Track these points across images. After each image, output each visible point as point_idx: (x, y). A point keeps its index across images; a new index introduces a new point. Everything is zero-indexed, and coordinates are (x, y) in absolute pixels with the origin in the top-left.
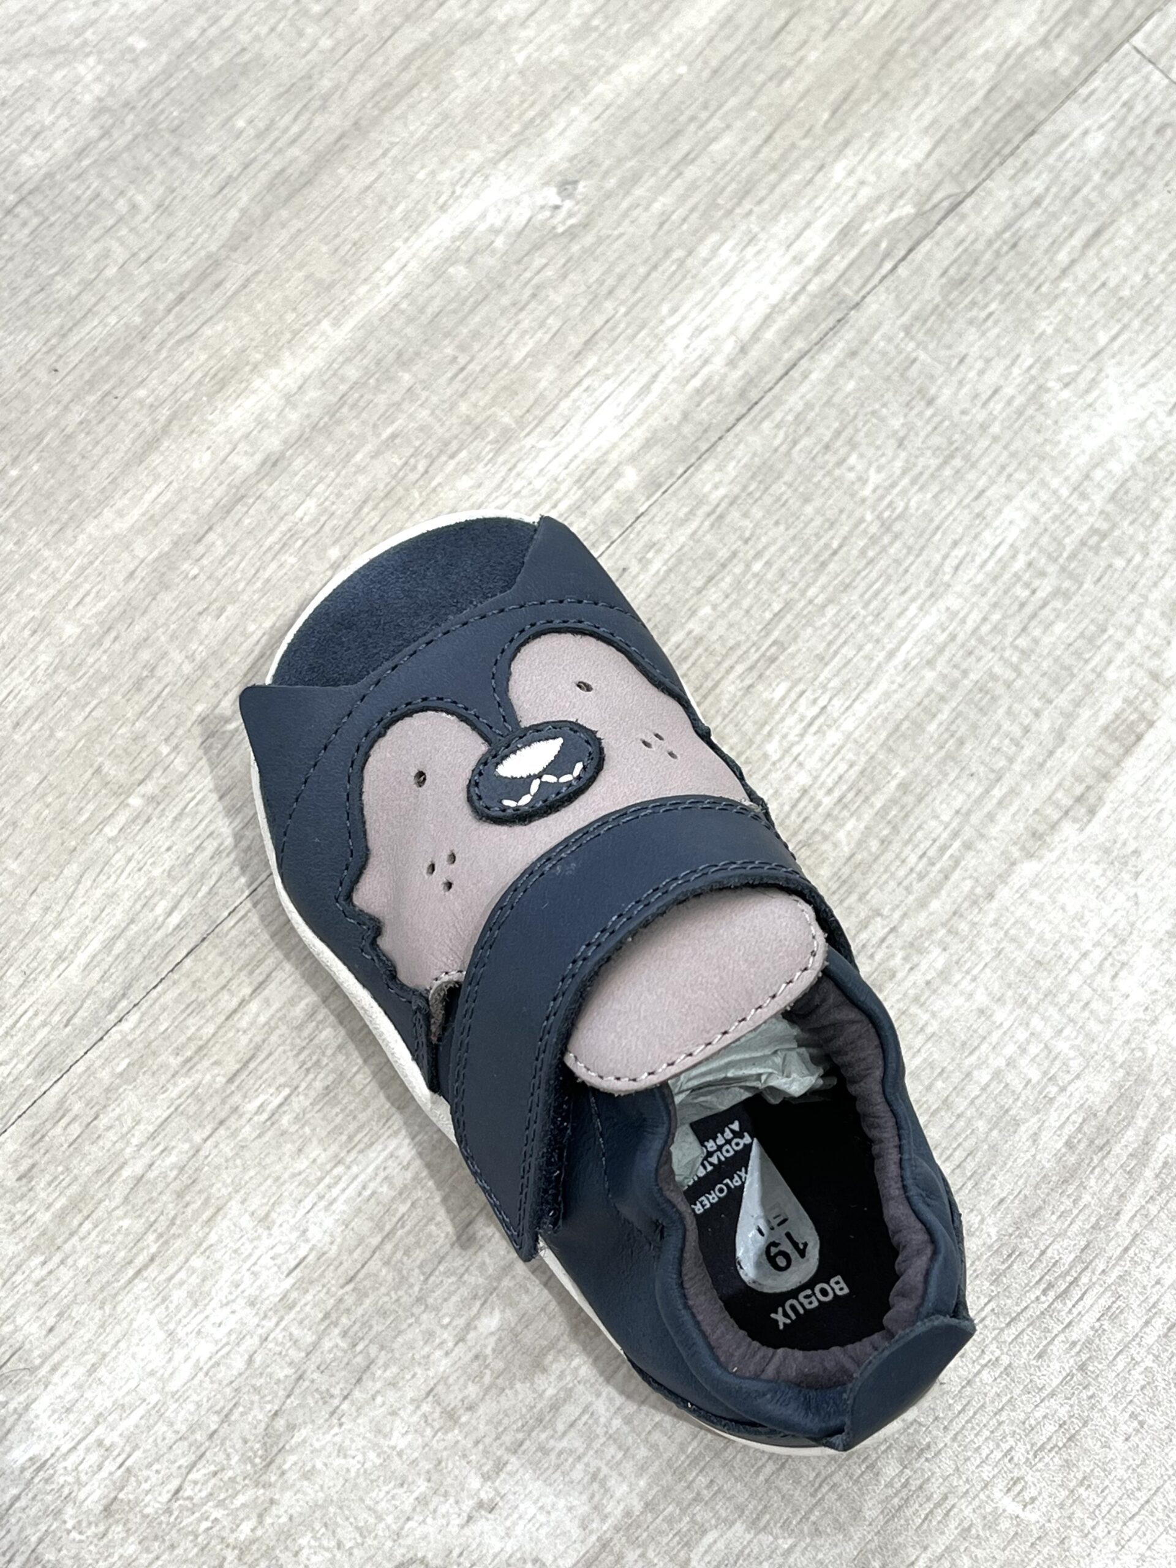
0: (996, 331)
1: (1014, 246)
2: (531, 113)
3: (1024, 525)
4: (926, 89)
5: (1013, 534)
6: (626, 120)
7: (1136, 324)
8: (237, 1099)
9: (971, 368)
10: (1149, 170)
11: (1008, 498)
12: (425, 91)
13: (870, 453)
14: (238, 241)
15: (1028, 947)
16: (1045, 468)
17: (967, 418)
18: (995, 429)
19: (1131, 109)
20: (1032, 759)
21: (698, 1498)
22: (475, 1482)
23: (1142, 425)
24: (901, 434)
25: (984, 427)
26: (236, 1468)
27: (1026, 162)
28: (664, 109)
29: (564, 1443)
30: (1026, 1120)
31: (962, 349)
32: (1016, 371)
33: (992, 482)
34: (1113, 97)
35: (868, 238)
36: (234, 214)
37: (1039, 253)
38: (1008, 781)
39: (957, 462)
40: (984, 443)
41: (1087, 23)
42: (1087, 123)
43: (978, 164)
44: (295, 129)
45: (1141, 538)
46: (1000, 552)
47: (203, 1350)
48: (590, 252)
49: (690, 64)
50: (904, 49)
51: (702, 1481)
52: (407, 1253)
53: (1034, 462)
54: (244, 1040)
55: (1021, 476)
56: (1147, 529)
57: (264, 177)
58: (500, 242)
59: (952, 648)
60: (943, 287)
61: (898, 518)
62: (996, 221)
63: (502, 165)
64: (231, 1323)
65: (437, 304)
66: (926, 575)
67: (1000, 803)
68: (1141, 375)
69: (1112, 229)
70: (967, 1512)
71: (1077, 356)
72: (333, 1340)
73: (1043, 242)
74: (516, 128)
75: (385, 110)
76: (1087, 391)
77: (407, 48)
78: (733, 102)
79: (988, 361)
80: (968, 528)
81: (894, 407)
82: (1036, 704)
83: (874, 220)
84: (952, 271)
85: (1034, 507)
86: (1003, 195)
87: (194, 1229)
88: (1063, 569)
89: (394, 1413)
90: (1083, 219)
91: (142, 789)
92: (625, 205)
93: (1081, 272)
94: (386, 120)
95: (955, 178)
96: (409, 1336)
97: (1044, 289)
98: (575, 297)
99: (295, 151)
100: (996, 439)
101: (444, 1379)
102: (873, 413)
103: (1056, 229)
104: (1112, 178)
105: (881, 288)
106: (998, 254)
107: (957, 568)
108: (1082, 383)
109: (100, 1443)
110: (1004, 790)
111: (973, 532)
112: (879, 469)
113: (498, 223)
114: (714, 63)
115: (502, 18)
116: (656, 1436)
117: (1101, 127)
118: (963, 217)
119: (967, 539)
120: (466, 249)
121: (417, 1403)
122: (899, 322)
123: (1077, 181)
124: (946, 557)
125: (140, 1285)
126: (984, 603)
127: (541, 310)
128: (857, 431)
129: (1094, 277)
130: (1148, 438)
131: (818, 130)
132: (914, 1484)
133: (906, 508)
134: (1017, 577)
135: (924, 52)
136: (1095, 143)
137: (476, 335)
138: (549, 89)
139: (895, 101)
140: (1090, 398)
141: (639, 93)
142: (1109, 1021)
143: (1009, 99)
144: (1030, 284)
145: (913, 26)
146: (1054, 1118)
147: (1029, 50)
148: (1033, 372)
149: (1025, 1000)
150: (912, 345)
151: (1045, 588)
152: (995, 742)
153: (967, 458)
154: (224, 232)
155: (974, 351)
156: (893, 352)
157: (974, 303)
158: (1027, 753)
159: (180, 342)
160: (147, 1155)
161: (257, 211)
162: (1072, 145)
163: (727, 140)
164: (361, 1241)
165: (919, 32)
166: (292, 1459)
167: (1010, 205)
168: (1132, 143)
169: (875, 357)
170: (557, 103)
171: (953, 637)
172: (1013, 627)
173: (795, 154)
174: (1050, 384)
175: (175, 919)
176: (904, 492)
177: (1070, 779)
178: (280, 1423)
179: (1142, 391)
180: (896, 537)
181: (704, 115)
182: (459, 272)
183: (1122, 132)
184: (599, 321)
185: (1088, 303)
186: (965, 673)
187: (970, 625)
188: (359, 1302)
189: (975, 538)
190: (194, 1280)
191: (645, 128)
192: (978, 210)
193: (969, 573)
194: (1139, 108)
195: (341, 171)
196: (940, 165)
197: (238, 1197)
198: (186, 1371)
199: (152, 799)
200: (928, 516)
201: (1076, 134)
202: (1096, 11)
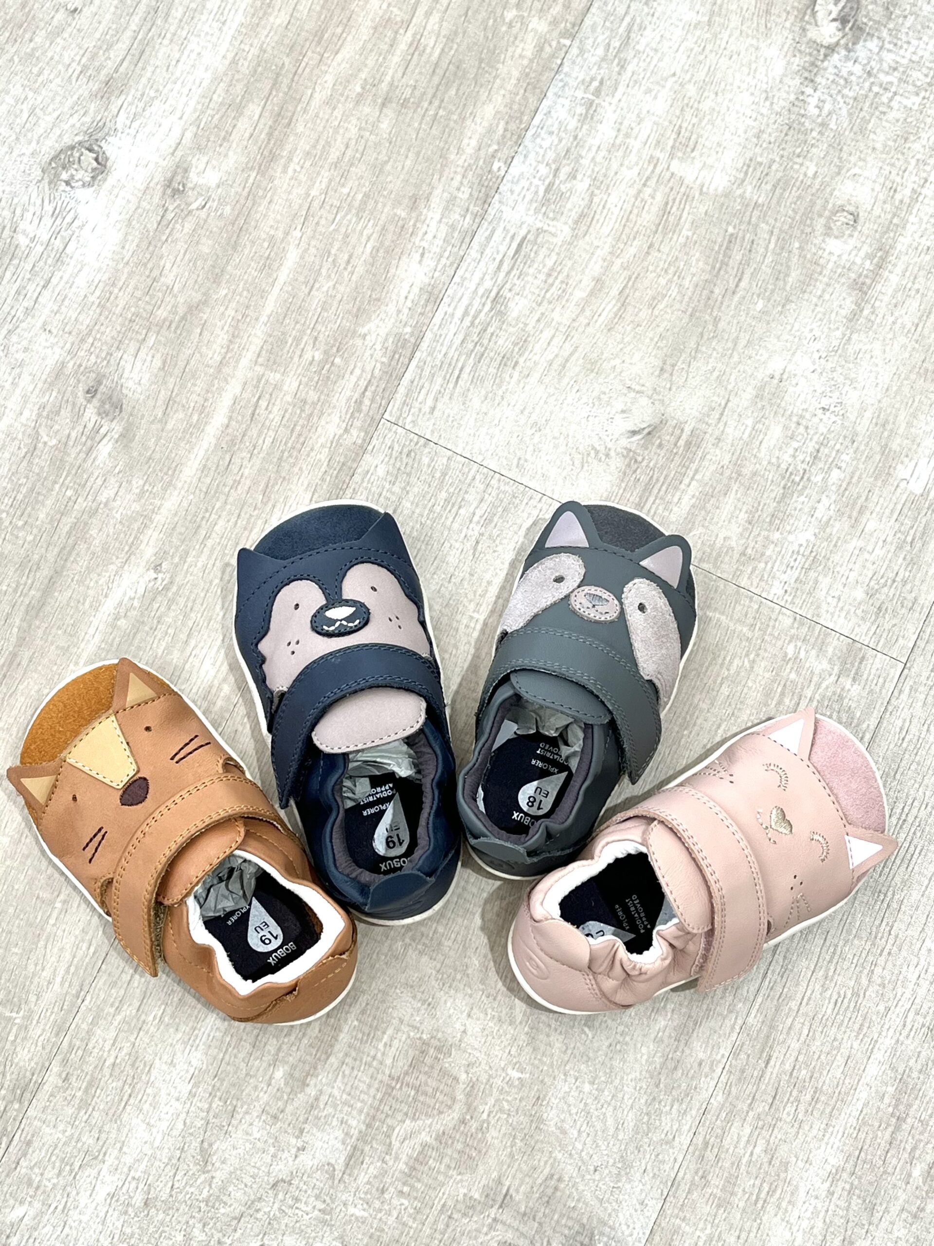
2: (131, 539)
4: (301, 469)
6: (173, 529)
8: (143, 1017)
10: (409, 475)
12: (83, 546)
14: (21, 642)
19: (393, 449)
21: (387, 1116)
22: (293, 1141)
23: (439, 592)
26: (194, 1169)
28: (189, 518)
29: (325, 1112)
34: (383, 446)
36: (15, 630)
41: (362, 415)
42: (376, 462)
44: (30, 582)
45: (453, 642)
47: (164, 1125)
48: (176, 594)
49: (194, 493)
50: (286, 454)
51: (387, 1108)
52: (235, 1056)
54: (138, 991)
56: (455, 637)
57: (23, 608)
58: (136, 603)
63: (126, 567)
64: (172, 1111)
65: (117, 639)
70: (499, 1082)
72: (217, 1103)
74: (127, 548)
75: (66, 560)
77: (67, 528)
78: (218, 505)
87: (144, 1077)
89: (251, 1124)
91: (59, 899)
92: (185, 567)
94: (68, 564)
96: (247, 1091)
98: (176, 616)
99: (33, 592)
101: (267, 1104)
109: (134, 1178)
113: (133, 595)
114: (204, 490)
115: (104, 500)
116: (362, 1096)
117: (382, 462)
120: (122, 611)
121: (259, 1117)
123: (380, 490)
125: (128, 1108)
127: (164, 628)
131: (259, 505)
132: (474, 1079)
135: (295, 454)
136: (381, 471)
137: (139, 648)
138: (136, 526)
139: (289, 480)
141: (176, 514)
143: (339, 462)
145: (286, 444)
147: (341, 436)
154: (13, 639)
159: (11, 696)
160: (113, 1053)
161: (25, 625)
163: (221, 522)
164: (215, 1058)
165: (289, 445)
166: (215, 1158)
168: (398, 465)
170: (140, 531)
173: (253, 520)
175: (92, 949)
178: (206, 1145)
181: (207, 515)
182: (122, 623)
183: (392, 461)
184: (190, 623)
188: (222, 1084)
190: (151, 1098)
191: (183, 530)
194: (396, 447)
195: (56, 594)
197: (157, 1058)
198: (159, 1137)
199: (65, 902)
201: (373, 468)
202: (365, 408)
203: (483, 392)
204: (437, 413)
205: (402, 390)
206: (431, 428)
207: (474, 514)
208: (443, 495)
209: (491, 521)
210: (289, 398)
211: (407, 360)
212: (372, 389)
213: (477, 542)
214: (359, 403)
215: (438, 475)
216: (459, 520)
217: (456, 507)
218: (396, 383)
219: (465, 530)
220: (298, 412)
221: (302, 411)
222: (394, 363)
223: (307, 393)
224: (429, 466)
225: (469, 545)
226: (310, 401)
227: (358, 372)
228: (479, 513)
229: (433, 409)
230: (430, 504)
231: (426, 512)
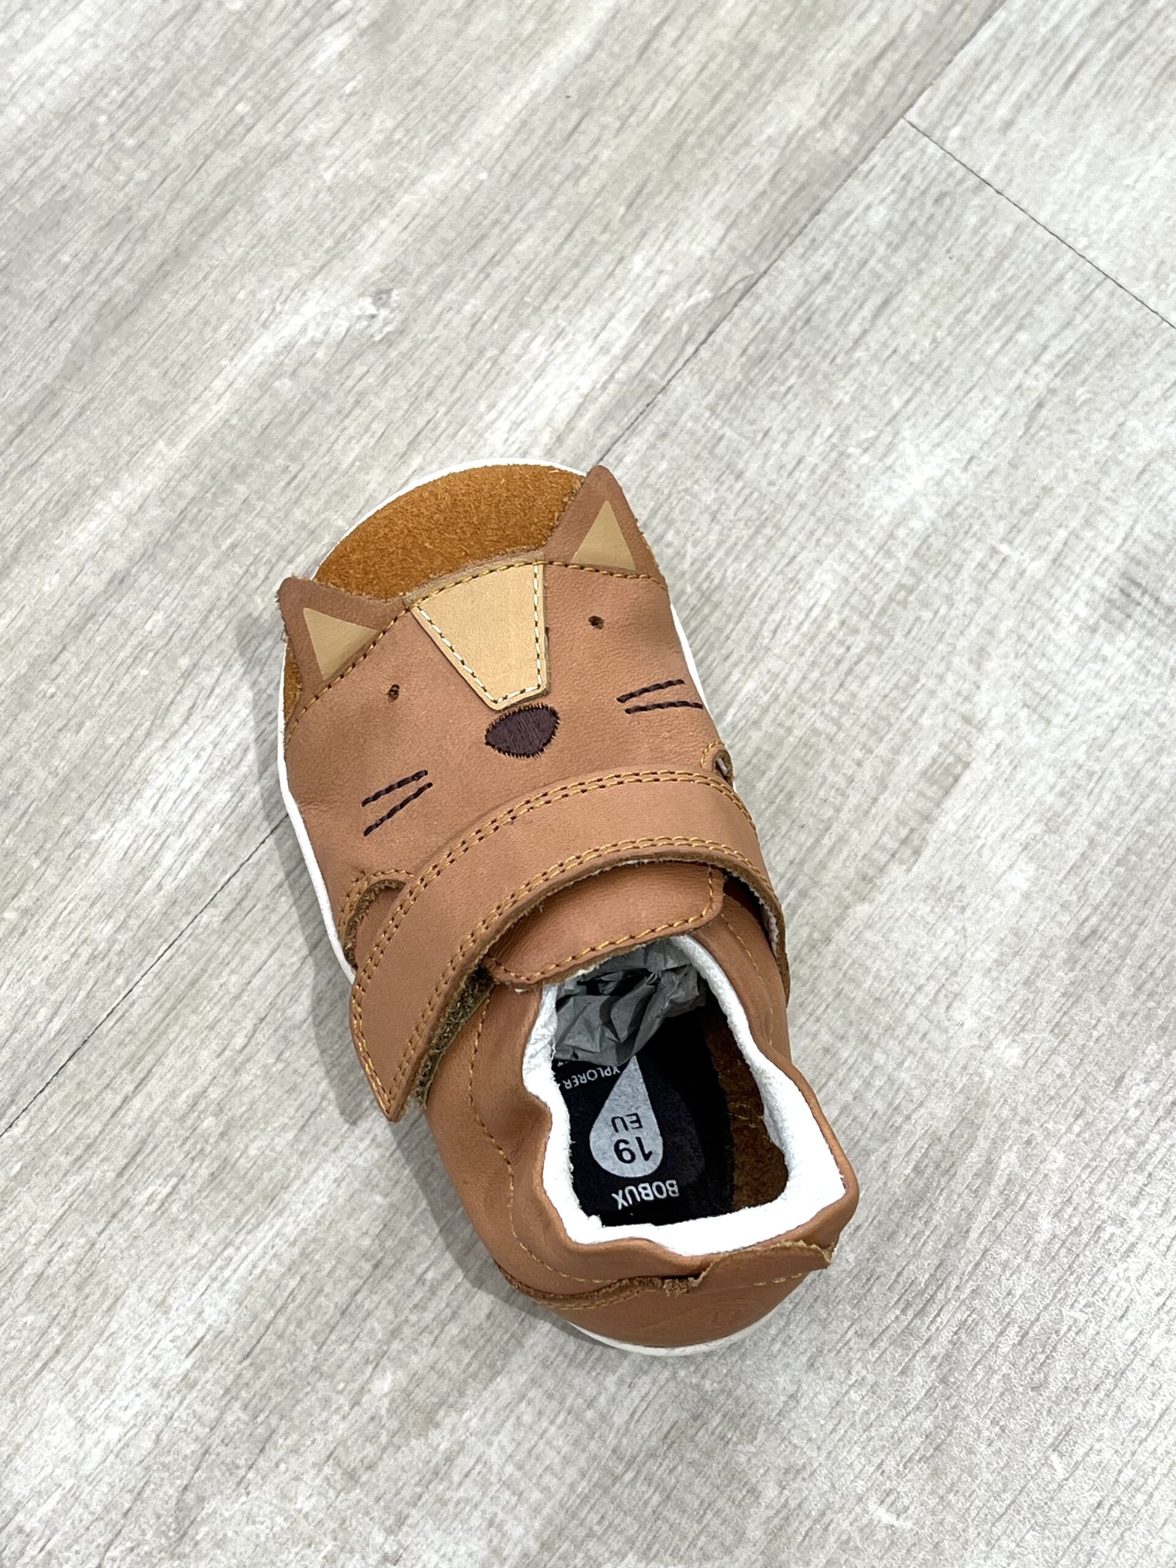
0: (797, 403)
1: (808, 321)
2: (343, 228)
3: (834, 586)
4: (715, 176)
5: (826, 595)
6: (433, 229)
7: (927, 387)
8: (126, 1192)
9: (774, 441)
10: (931, 238)
11: (819, 562)
12: (241, 215)
13: (686, 528)
14: (71, 372)
15: (866, 986)
16: (851, 530)
17: (774, 489)
18: (802, 497)
19: (909, 181)
20: (858, 807)
21: (590, 1534)
22: (378, 1537)
23: (939, 483)
24: (714, 507)
25: (790, 497)
26: (151, 1541)
27: (814, 240)
28: (468, 215)
29: (461, 1493)
30: (876, 1150)
31: (765, 424)
32: (817, 440)
33: (803, 548)
34: (892, 172)
35: (669, 324)
36: (66, 345)
37: (831, 327)
38: (836, 829)
39: (768, 531)
40: (792, 511)
41: (863, 102)
42: (870, 198)
43: (768, 246)
44: (119, 259)
45: (945, 589)
46: (816, 612)
47: (113, 1433)
48: (407, 356)
49: (490, 170)
50: (692, 140)
51: (594, 1518)
52: (300, 1324)
53: (840, 525)
54: (130, 1134)
55: (829, 539)
56: (951, 581)
57: (92, 307)
58: (320, 354)
59: (775, 709)
60: (743, 367)
61: (717, 587)
62: (789, 299)
63: (318, 280)
64: (137, 1406)
65: (266, 416)
66: (746, 641)
67: (831, 851)
68: (936, 435)
69: (899, 298)
70: (845, 1525)
71: (874, 422)
72: (235, 1414)
73: (835, 316)
74: (329, 243)
75: (203, 235)
76: (885, 455)
77: (221, 174)
78: (533, 204)
79: (791, 433)
80: (782, 593)
81: (705, 483)
82: (858, 754)
83: (674, 306)
84: (751, 350)
85: (843, 569)
86: (794, 273)
87: (95, 1319)
88: (874, 625)
89: (297, 1478)
90: (872, 290)
91: (15, 903)
92: (437, 309)
93: (873, 341)
94: (205, 244)
95: (748, 260)
96: (307, 1403)
97: (839, 360)
98: (396, 401)
99: (119, 281)
100: (802, 506)
101: (342, 1442)
102: (686, 490)
103: (846, 302)
104: (896, 248)
105: (685, 371)
106: (793, 330)
107: (775, 632)
108: (880, 448)
109: (20, 1530)
110: (834, 838)
111: (787, 596)
112: (695, 544)
113: (319, 335)
114: (512, 167)
115: (308, 139)
116: (547, 1479)
117: (883, 200)
118: (758, 298)
119: (782, 604)
120: (290, 362)
121: (318, 1467)
122: (704, 403)
123: (864, 254)
124: (763, 622)
125: (47, 1376)
126: (803, 663)
127: (363, 416)
128: (672, 509)
129: (885, 345)
130: (946, 494)
131: (615, 225)
132: (793, 1504)
133: (724, 578)
134: (832, 636)
135: (711, 142)
136: (878, 217)
137: (305, 444)
138: (358, 204)
139: (686, 190)
140: (888, 461)
141: (443, 201)
142: (947, 1050)
143: (795, 180)
144: (825, 356)
145: (698, 118)
146: (900, 1146)
147: (810, 132)
148: (834, 440)
149: (866, 1037)
150: (718, 423)
151: (859, 644)
152: (822, 793)
153: (776, 526)
154: (57, 364)
155: (776, 426)
156: (701, 432)
157: (773, 379)
158: (853, 801)
159: (22, 472)
160: (45, 1252)
161: (87, 341)
162: (856, 220)
163: (530, 240)
164: (255, 1317)
165: (704, 123)
166: (204, 1529)
167: (801, 281)
168: (913, 214)
169: (684, 437)
170: (366, 218)
171: (775, 698)
172: (832, 683)
173: (596, 249)
174: (851, 450)
175: (56, 1025)
176: (720, 563)
177: (894, 823)
178: (190, 1497)
179: (939, 451)
180: (716, 606)
181: (506, 218)
182: (284, 385)
183: (903, 205)
184: (421, 422)
185: (881, 371)
186: (789, 730)
187: (791, 684)
188: (257, 1376)
189: (790, 601)
190: (99, 1367)
191: (452, 235)
192: (770, 290)
193: (787, 635)
194: (917, 180)
195: (166, 296)
196: (732, 249)
197: (134, 1287)
198: (97, 1454)
199: (25, 912)
200: (744, 585)
201: (860, 209)
202: (871, 90)
203: (1116, 119)
204: (1013, 134)
205: (953, 74)
206: (995, 158)
207: (1045, 347)
208: (993, 294)
209: (1077, 370)
210: (724, 35)
211: (976, 21)
212: (894, 56)
213: (1040, 405)
214: (862, 78)
215: (989, 253)
216: (1012, 350)
217: (1011, 326)
218: (945, 57)
219: (1020, 374)
220: (736, 64)
221: (745, 65)
222: (949, 19)
223: (762, 34)
224: (975, 231)
225: (1021, 406)
226: (764, 49)
227: (873, 18)
228: (1057, 347)
229: (1008, 125)
230: (960, 308)
231: (950, 320)
